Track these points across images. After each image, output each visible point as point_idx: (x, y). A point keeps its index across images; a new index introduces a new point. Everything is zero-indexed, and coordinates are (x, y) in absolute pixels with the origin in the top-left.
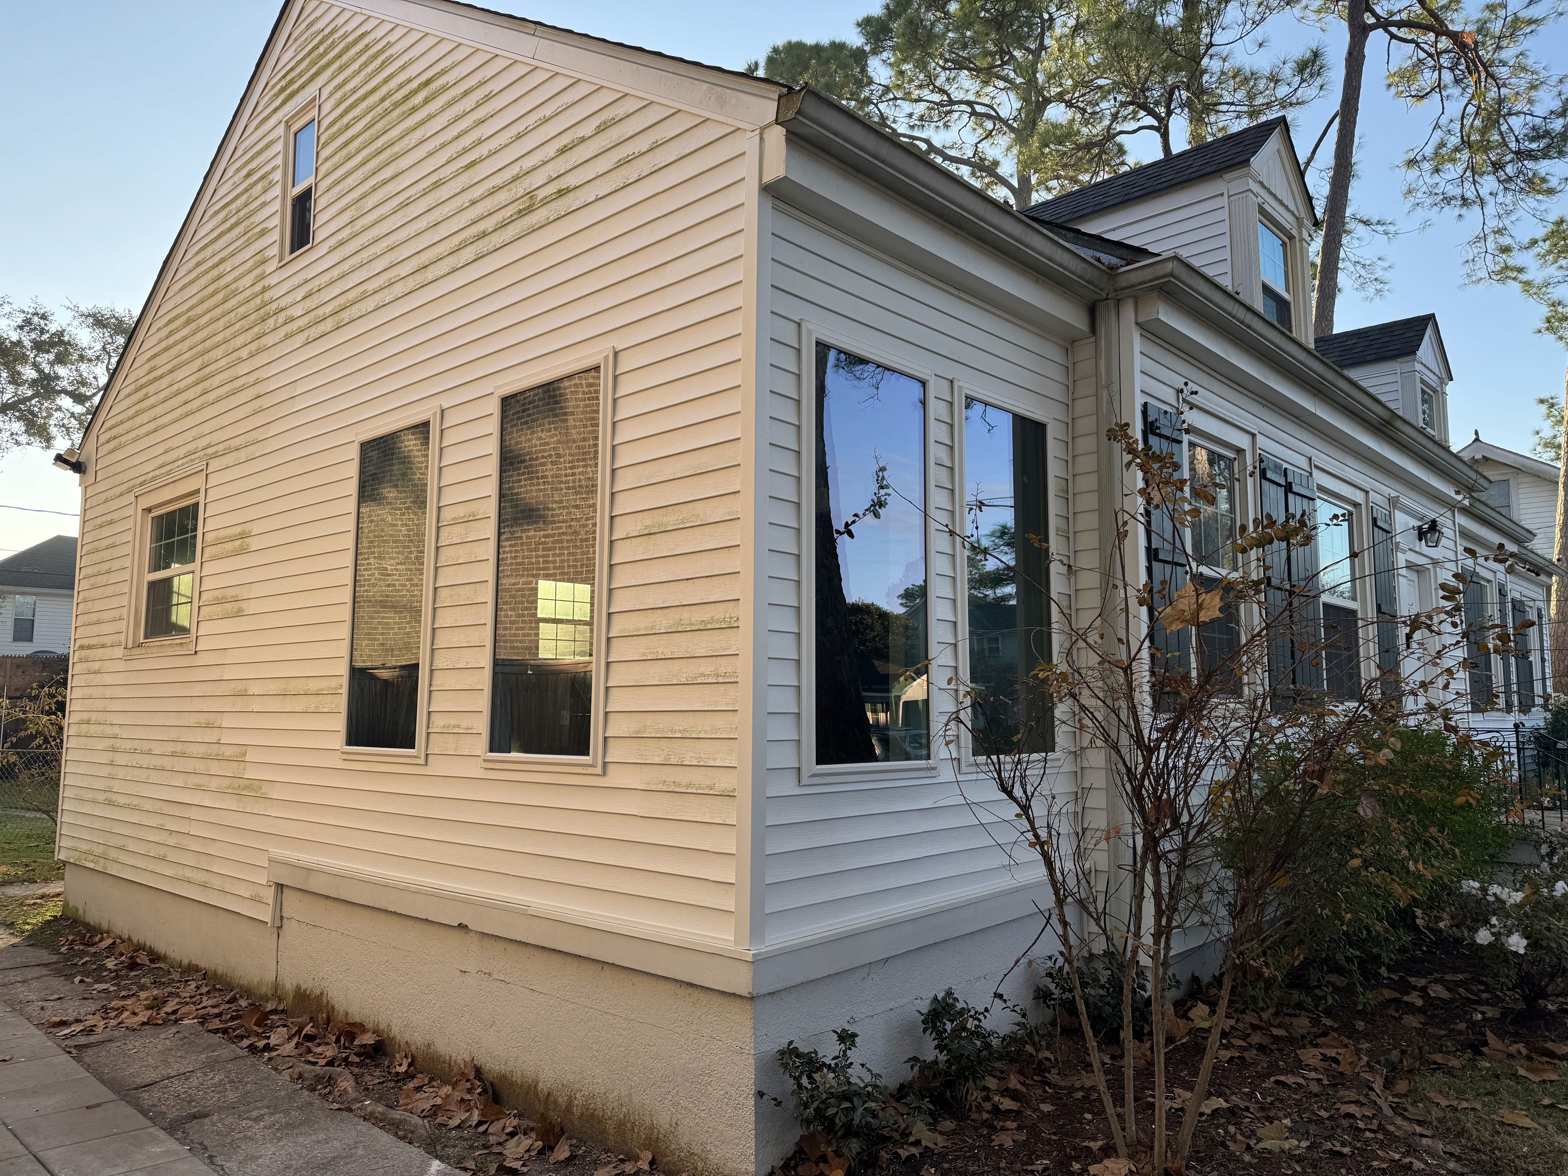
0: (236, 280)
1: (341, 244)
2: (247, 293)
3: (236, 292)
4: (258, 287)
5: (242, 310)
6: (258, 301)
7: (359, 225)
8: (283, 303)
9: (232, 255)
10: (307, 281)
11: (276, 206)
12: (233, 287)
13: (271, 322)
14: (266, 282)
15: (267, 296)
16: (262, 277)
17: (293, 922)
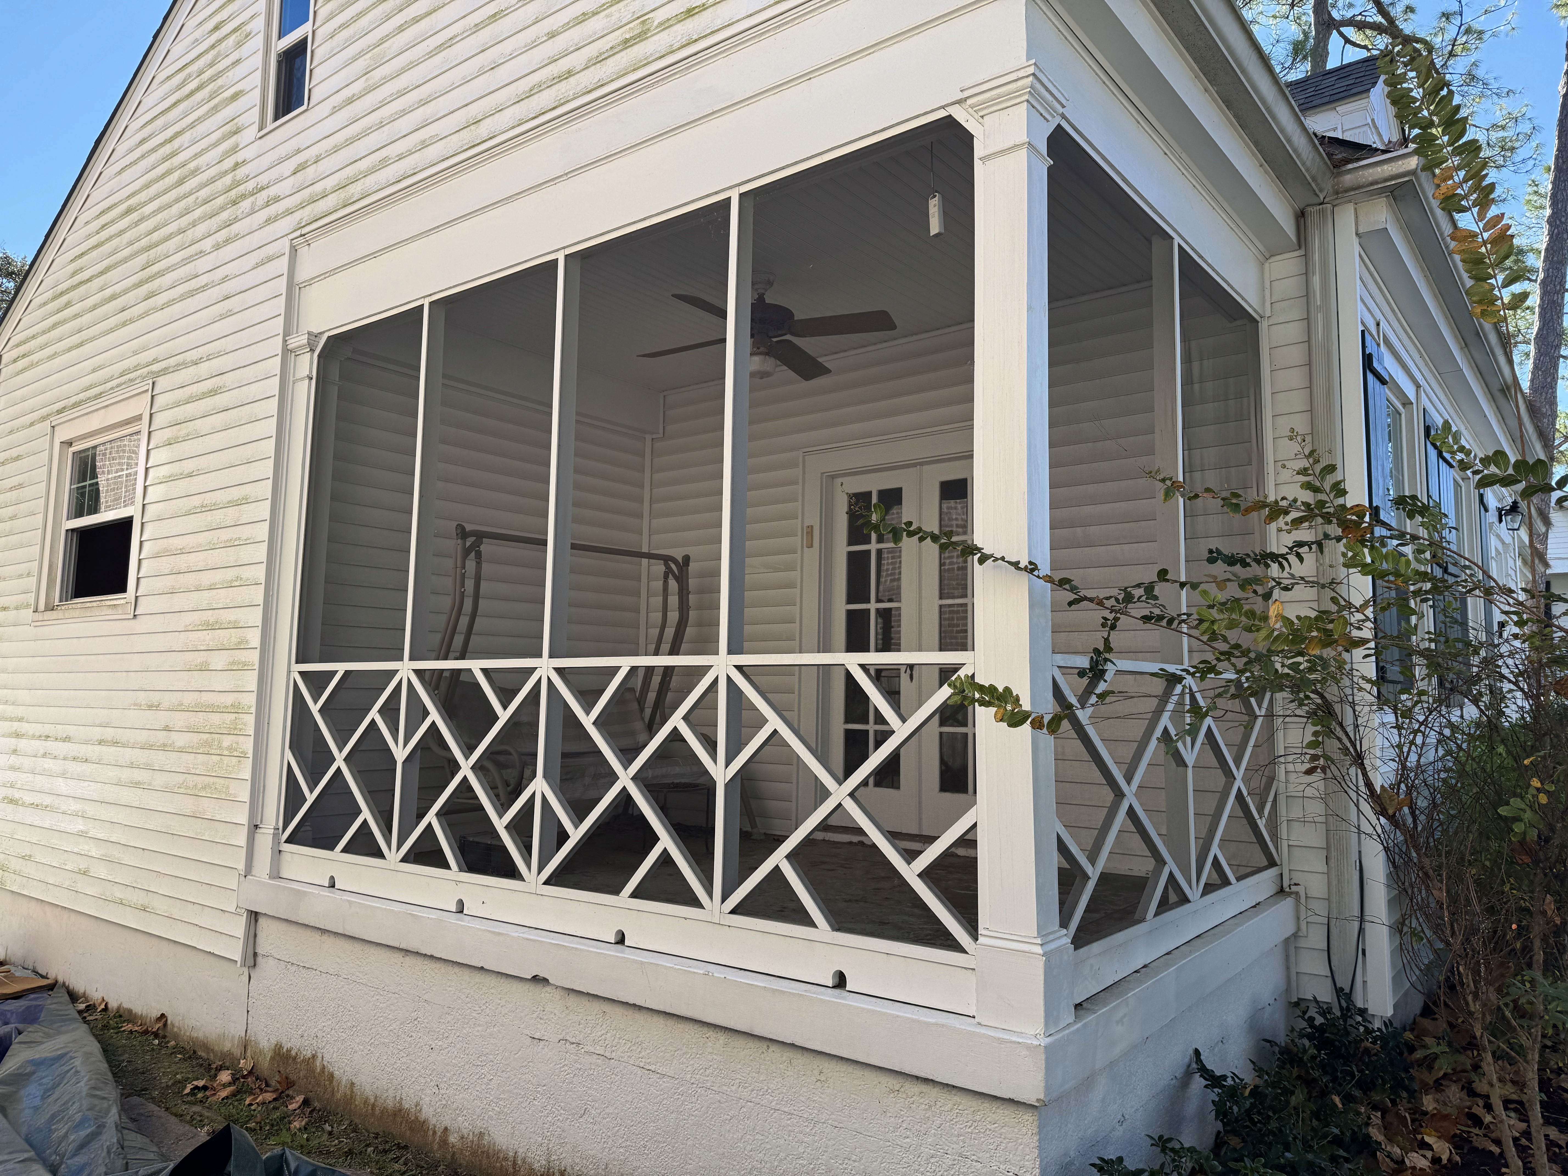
0: (196, 156)
1: (350, 101)
2: (212, 172)
3: (194, 172)
4: (229, 163)
5: (203, 193)
6: (228, 180)
7: (377, 74)
8: (263, 179)
9: (192, 126)
10: (299, 151)
11: (257, 60)
12: (192, 165)
13: (246, 205)
14: (240, 157)
15: (241, 172)
16: (234, 150)
17: (271, 961)
